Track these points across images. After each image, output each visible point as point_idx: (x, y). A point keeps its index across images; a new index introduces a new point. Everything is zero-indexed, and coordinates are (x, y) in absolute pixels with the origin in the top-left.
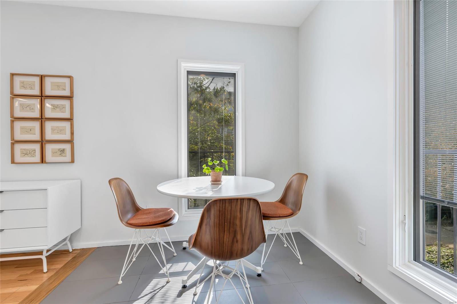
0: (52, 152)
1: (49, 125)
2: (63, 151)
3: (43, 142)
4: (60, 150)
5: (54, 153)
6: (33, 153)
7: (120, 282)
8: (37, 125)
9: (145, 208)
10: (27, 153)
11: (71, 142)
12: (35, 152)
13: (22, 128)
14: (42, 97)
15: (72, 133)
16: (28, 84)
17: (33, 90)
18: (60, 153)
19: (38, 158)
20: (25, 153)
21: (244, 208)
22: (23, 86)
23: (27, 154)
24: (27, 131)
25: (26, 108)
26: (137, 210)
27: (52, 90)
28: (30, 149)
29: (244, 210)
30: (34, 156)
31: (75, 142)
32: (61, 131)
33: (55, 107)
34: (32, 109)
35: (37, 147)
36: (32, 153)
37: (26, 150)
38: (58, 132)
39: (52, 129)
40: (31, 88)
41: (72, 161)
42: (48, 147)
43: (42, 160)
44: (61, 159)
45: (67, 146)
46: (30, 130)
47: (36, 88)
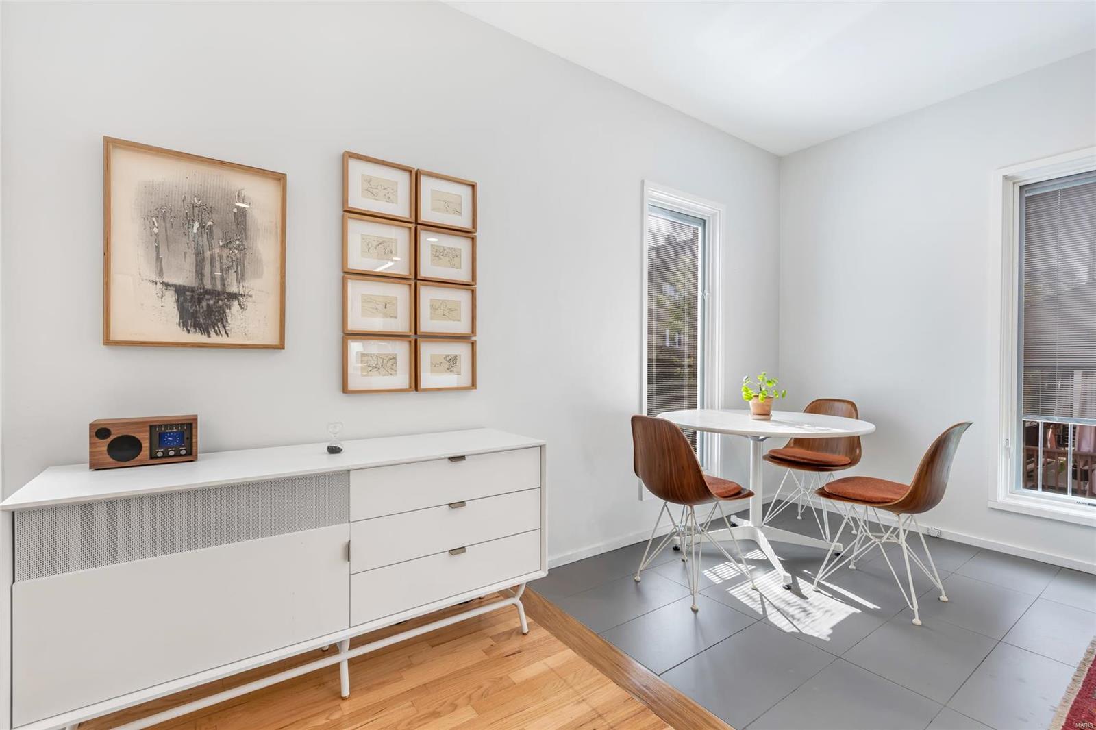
0: (432, 364)
1: (426, 294)
2: (453, 360)
3: (415, 338)
4: (448, 359)
5: (436, 365)
6: (390, 364)
8: (401, 293)
10: (377, 366)
11: (469, 339)
12: (396, 363)
13: (367, 300)
14: (416, 225)
15: (473, 318)
16: (381, 186)
17: (393, 203)
18: (447, 365)
19: (401, 379)
20: (373, 366)
22: (370, 189)
23: (376, 368)
24: (377, 309)
25: (376, 248)
27: (432, 210)
28: (384, 354)
30: (392, 372)
31: (478, 337)
32: (451, 311)
33: (438, 253)
34: (389, 254)
35: (402, 349)
36: (388, 364)
37: (374, 358)
38: (444, 315)
39: (432, 306)
40: (389, 200)
41: (474, 385)
42: (428, 351)
43: (416, 383)
44: (449, 380)
45: (462, 350)
46: (386, 305)
47: (400, 199)
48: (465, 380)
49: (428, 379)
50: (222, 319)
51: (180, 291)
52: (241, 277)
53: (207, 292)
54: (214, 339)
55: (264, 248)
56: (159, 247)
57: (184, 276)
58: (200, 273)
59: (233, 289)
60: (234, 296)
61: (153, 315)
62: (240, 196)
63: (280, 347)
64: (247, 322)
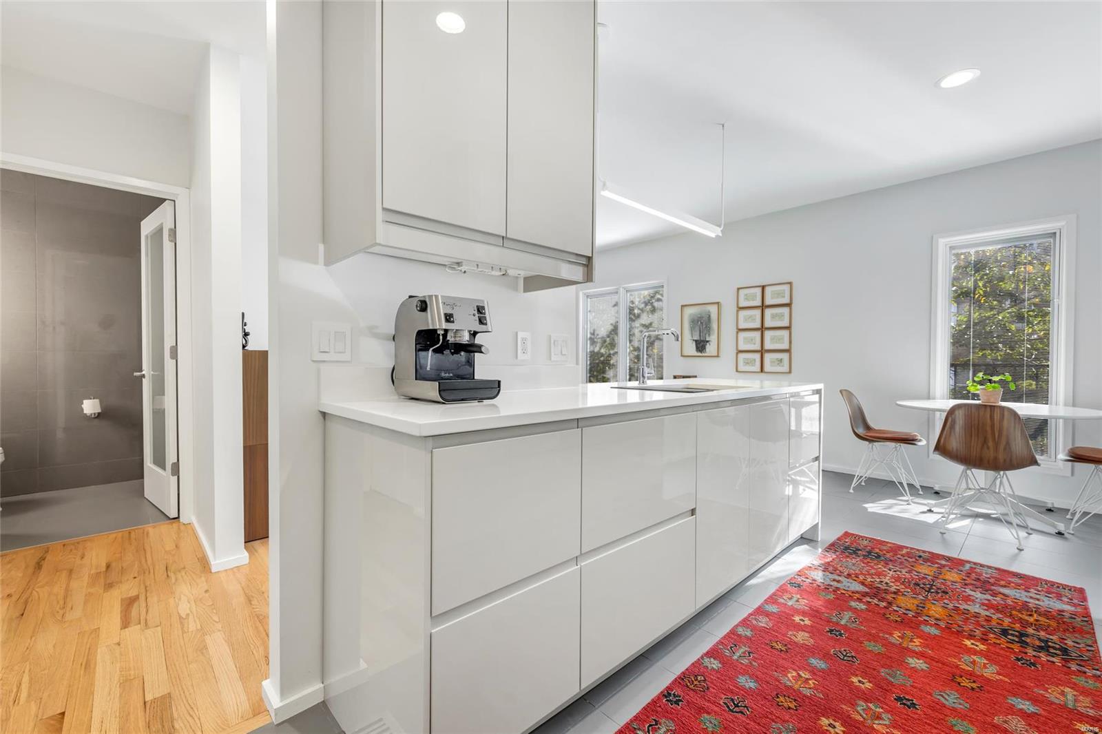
0: (770, 362)
1: (768, 334)
2: (781, 360)
3: (762, 352)
4: (778, 360)
5: (772, 362)
7: (851, 491)
8: (757, 335)
9: (876, 429)
11: (788, 351)
12: (756, 362)
13: (745, 338)
14: (763, 307)
15: (790, 342)
16: (751, 295)
17: (755, 301)
18: (778, 363)
19: (758, 368)
20: (747, 362)
21: (995, 415)
22: (747, 298)
23: (748, 364)
24: (749, 341)
25: (749, 319)
26: (868, 428)
27: (772, 299)
28: (752, 358)
29: (995, 417)
30: (755, 365)
31: (792, 351)
32: (780, 340)
33: (773, 316)
34: (754, 320)
35: (758, 356)
36: (753, 362)
37: (748, 360)
38: (776, 341)
39: (771, 338)
41: (790, 372)
42: (767, 357)
43: (762, 370)
44: (779, 369)
45: (785, 356)
46: (752, 340)
47: (758, 299)
48: (786, 369)
49: (767, 367)
50: (705, 348)
51: (696, 341)
52: (709, 335)
53: (702, 341)
54: (703, 354)
55: (714, 326)
56: (692, 329)
57: (696, 338)
58: (700, 336)
59: (708, 339)
60: (708, 341)
61: (690, 348)
62: (709, 312)
63: (718, 356)
64: (711, 349)
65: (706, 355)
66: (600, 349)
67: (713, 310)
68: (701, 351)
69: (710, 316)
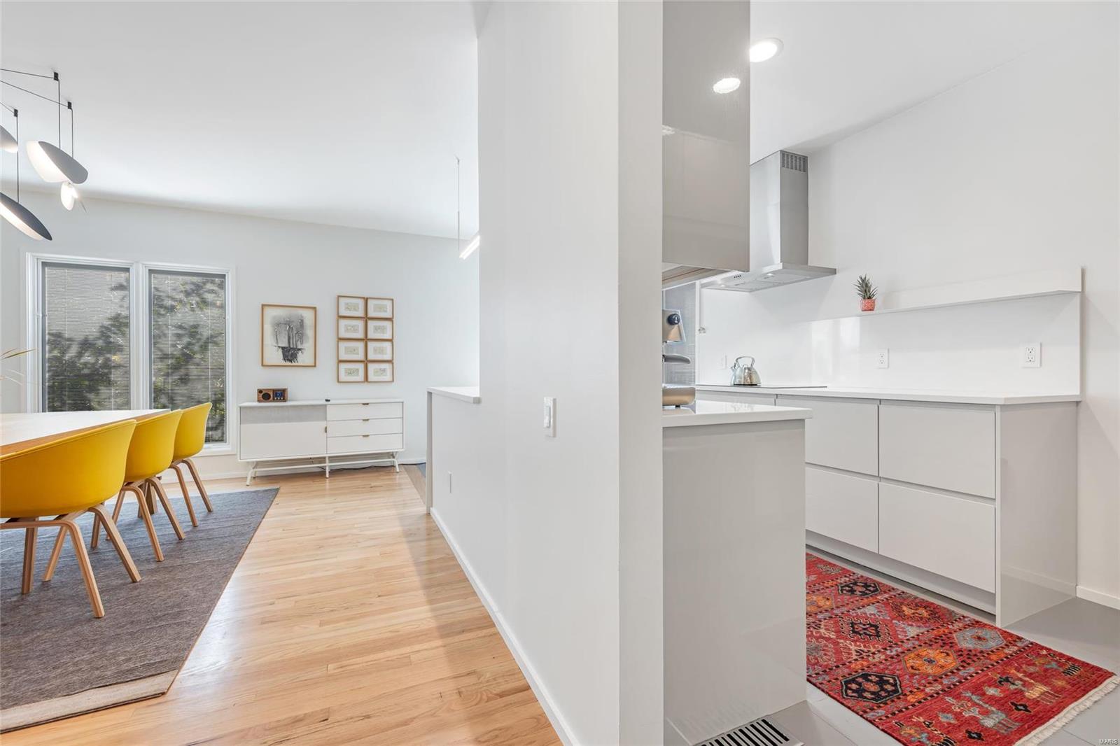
0: (374, 372)
1: (372, 345)
2: (384, 370)
3: (366, 362)
4: (381, 370)
5: (377, 372)
6: (356, 372)
8: (360, 345)
11: (391, 362)
12: (359, 371)
13: (347, 348)
14: (366, 319)
15: (393, 354)
16: (353, 306)
17: (357, 311)
18: (381, 372)
19: (362, 378)
20: (350, 373)
22: (348, 307)
24: (351, 351)
25: (350, 329)
27: (374, 312)
28: (354, 368)
30: (358, 375)
31: (395, 361)
32: (383, 351)
33: (379, 328)
34: (356, 330)
35: (361, 367)
37: (350, 370)
38: (380, 352)
39: (374, 349)
40: (355, 310)
41: (393, 380)
42: (372, 367)
43: (367, 379)
44: (382, 378)
45: (387, 366)
46: (354, 350)
47: (360, 309)
48: (389, 378)
49: (371, 377)
50: (296, 357)
51: (283, 348)
52: (302, 343)
53: (291, 348)
54: (293, 364)
55: (309, 332)
56: (277, 335)
57: (285, 344)
58: (289, 342)
59: (299, 347)
60: (300, 349)
61: (275, 356)
62: (302, 317)
63: (315, 366)
64: (304, 358)
65: (296, 364)
66: (80, 355)
67: (308, 316)
68: (291, 361)
69: (302, 321)
